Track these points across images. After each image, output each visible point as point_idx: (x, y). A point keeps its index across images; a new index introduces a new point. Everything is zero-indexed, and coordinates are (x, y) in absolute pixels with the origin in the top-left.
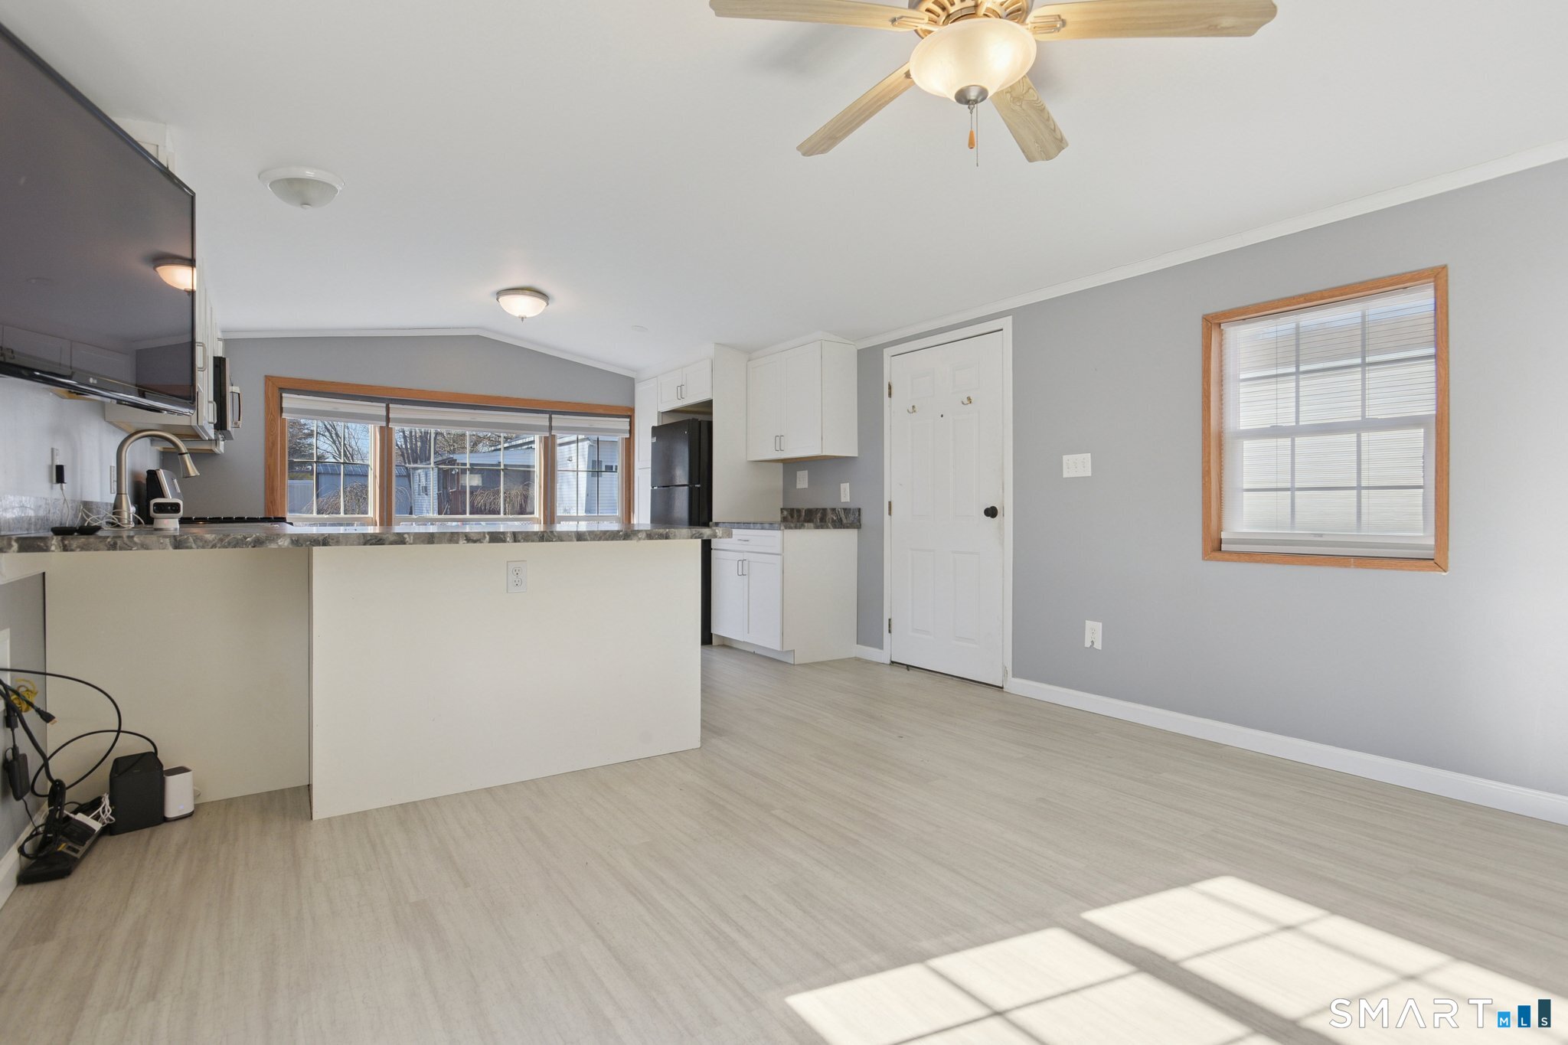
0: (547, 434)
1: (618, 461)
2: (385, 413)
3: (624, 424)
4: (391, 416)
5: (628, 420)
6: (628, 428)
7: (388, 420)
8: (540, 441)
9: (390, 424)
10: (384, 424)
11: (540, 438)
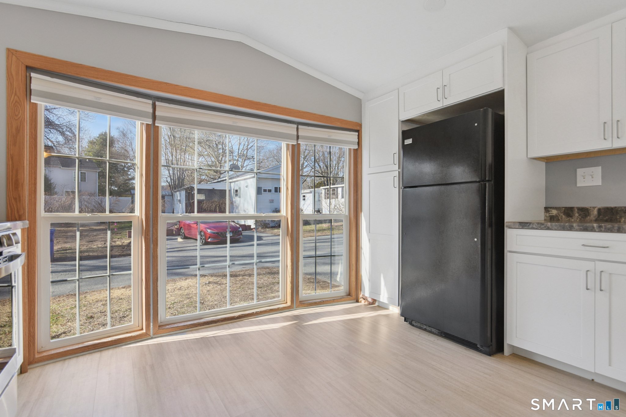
0: (295, 143)
1: (345, 172)
2: (150, 110)
3: (353, 137)
4: (157, 113)
5: (357, 134)
6: (357, 141)
7: (154, 117)
8: (288, 149)
9: (156, 121)
10: (150, 122)
11: (288, 145)
